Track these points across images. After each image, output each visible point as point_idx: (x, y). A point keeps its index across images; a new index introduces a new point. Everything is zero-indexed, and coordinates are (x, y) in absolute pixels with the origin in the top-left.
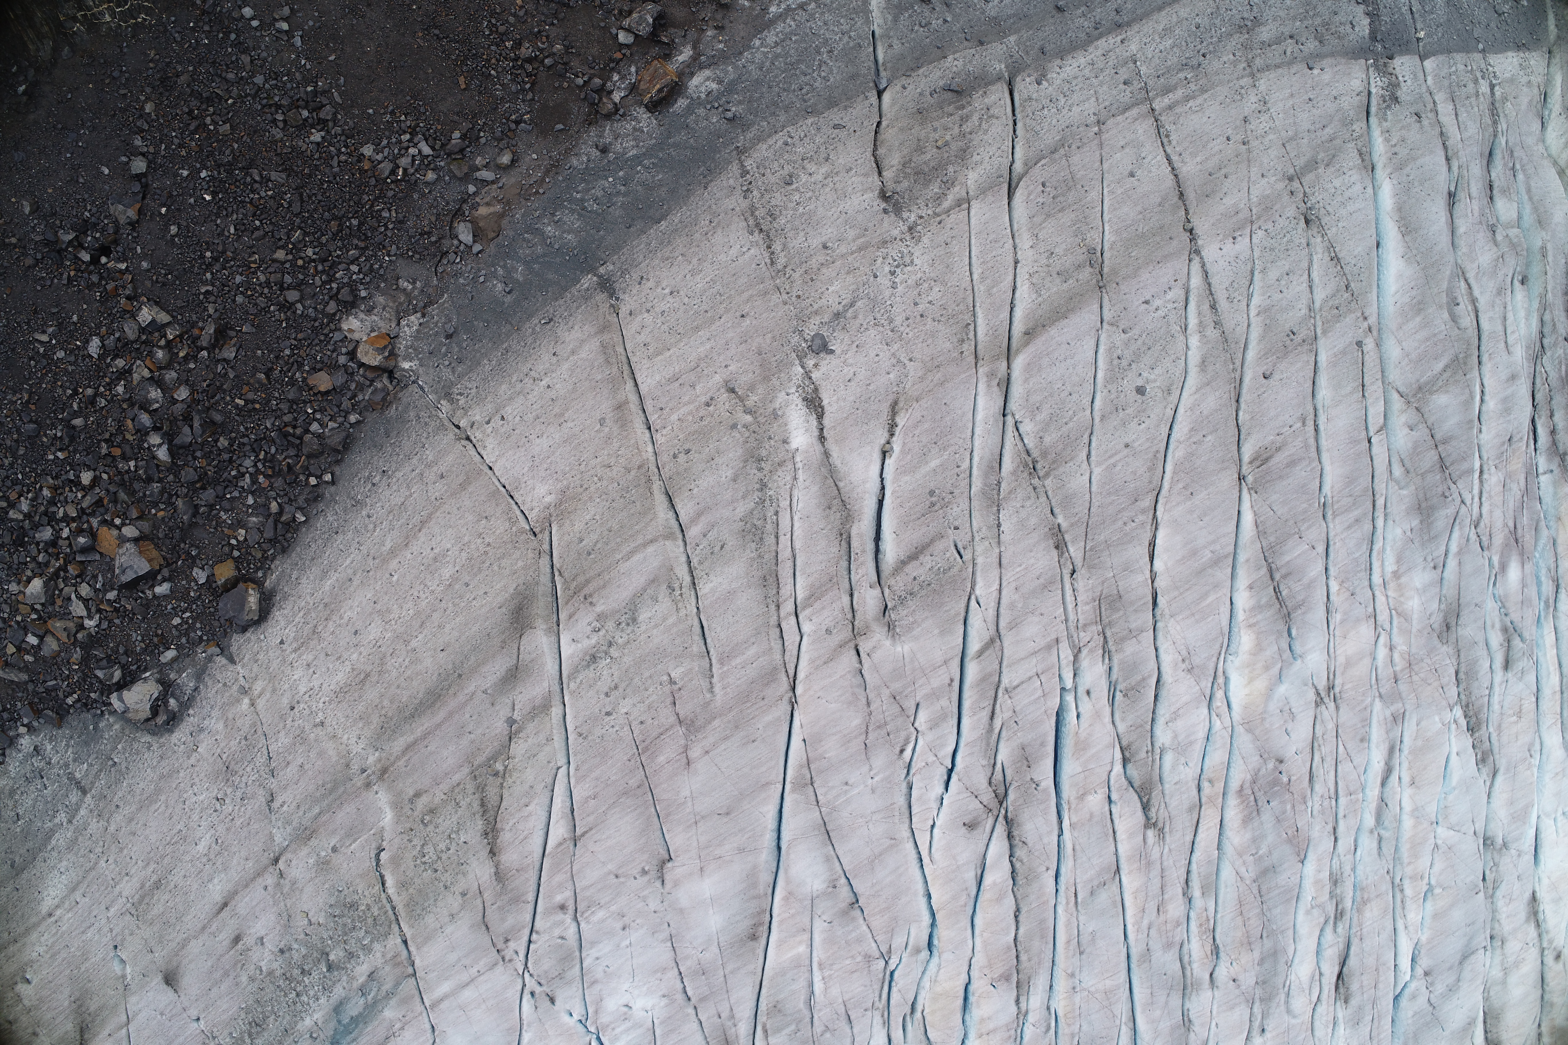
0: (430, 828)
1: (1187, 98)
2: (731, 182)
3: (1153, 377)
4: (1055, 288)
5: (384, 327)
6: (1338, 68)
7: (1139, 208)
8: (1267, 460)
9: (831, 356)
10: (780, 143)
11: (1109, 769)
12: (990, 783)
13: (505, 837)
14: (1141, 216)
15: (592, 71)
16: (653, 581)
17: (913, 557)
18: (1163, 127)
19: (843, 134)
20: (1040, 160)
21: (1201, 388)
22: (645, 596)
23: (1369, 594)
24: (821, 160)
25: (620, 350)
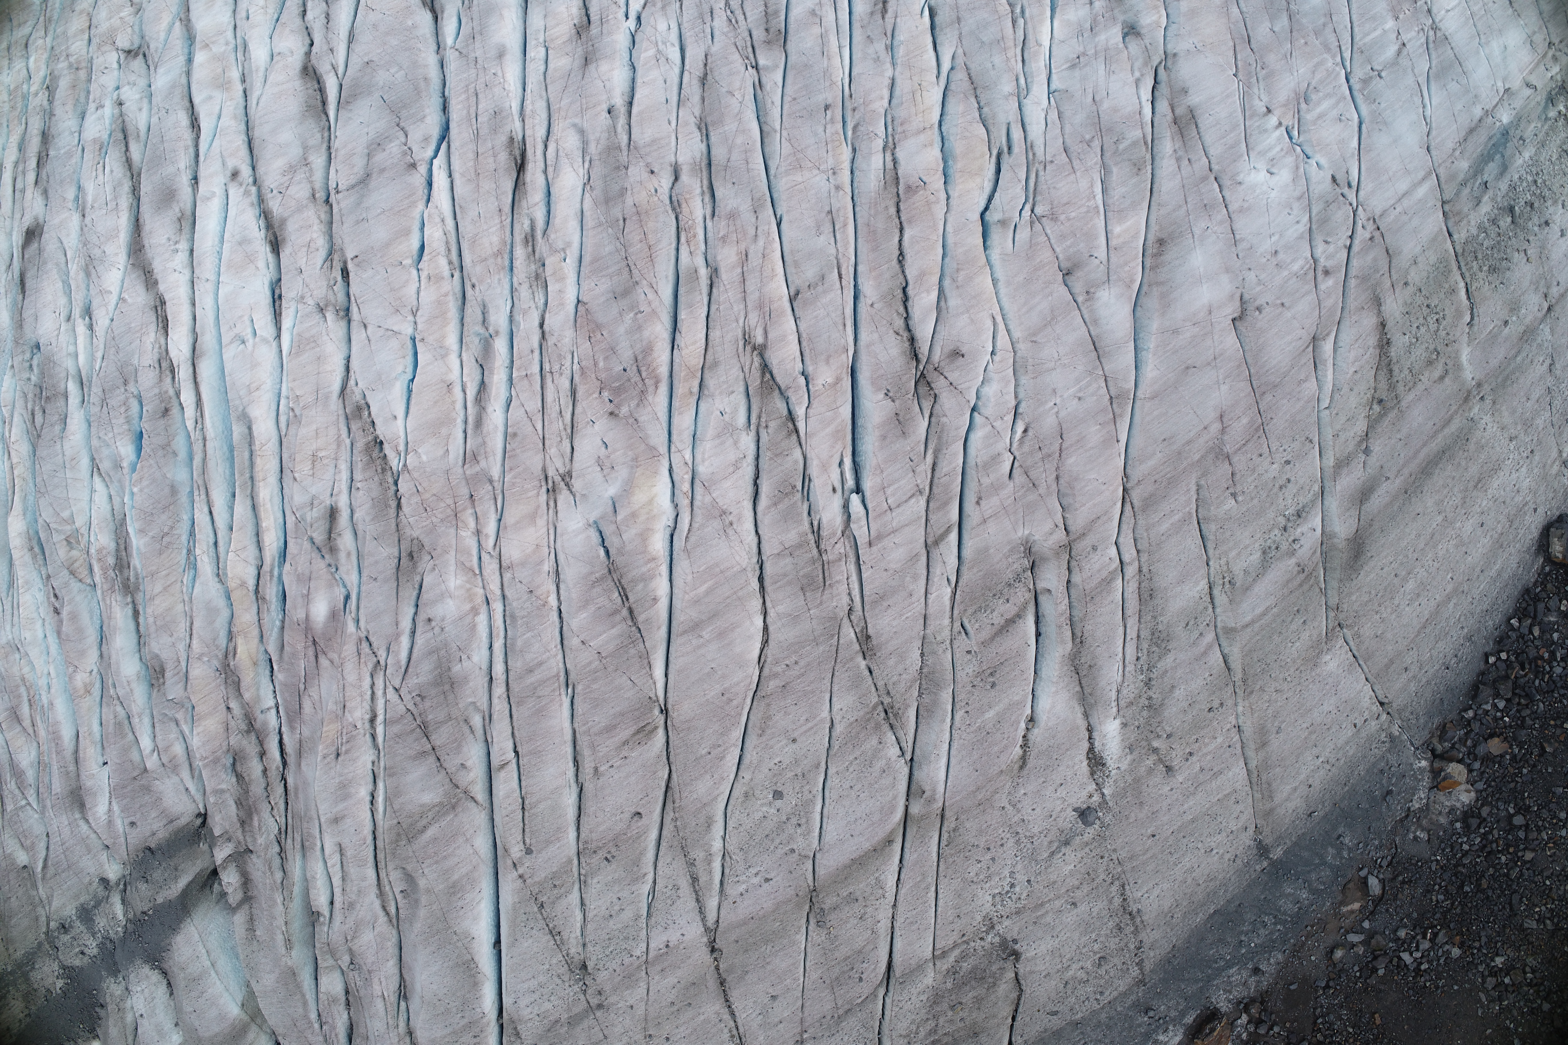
0: (1432, 347)
3: (765, 809)
4: (860, 886)
5: (1441, 797)
7: (769, 967)
8: (638, 732)
9: (1076, 806)
10: (1107, 993)
11: (811, 411)
12: (936, 395)
13: (1373, 341)
14: (768, 960)
15: (1266, 1039)
16: (1247, 589)
17: (1011, 622)
19: (1050, 1007)
20: (862, 1002)
21: (712, 800)
22: (1254, 574)
23: (508, 593)
24: (1071, 982)
25: (1258, 796)
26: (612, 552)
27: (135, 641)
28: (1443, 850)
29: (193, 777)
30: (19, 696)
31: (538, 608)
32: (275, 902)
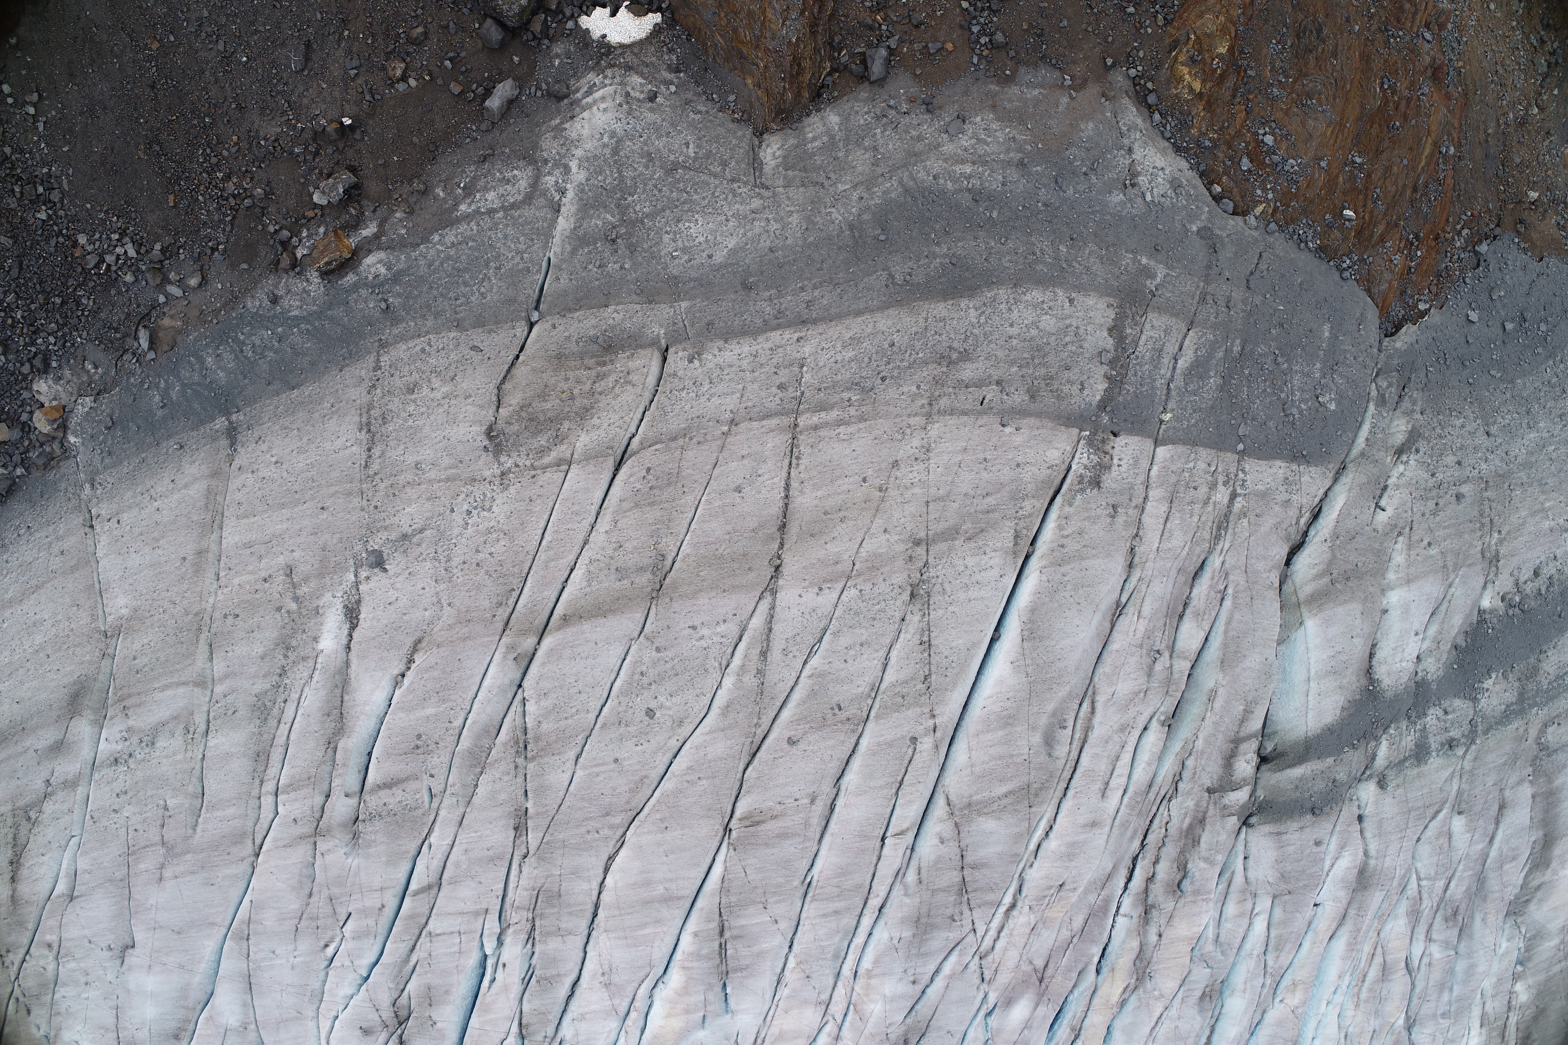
1: (840, 423)
2: (363, 372)
3: (668, 704)
4: (609, 584)
5: (64, 400)
6: (1040, 431)
7: (729, 528)
8: (758, 823)
9: (383, 575)
10: (418, 348)
12: (393, 1006)
13: (24, 872)
14: (727, 537)
15: (284, 222)
16: (175, 718)
17: (387, 786)
18: (798, 447)
19: (477, 357)
20: (656, 443)
21: (714, 731)
22: (166, 728)
23: (831, 981)
24: (447, 377)
25: (220, 499)
26: (718, 988)
27: (1219, 1024)
28: (73, 345)
29: (1233, 872)
30: (1370, 990)
31: (807, 962)
32: (1206, 740)
